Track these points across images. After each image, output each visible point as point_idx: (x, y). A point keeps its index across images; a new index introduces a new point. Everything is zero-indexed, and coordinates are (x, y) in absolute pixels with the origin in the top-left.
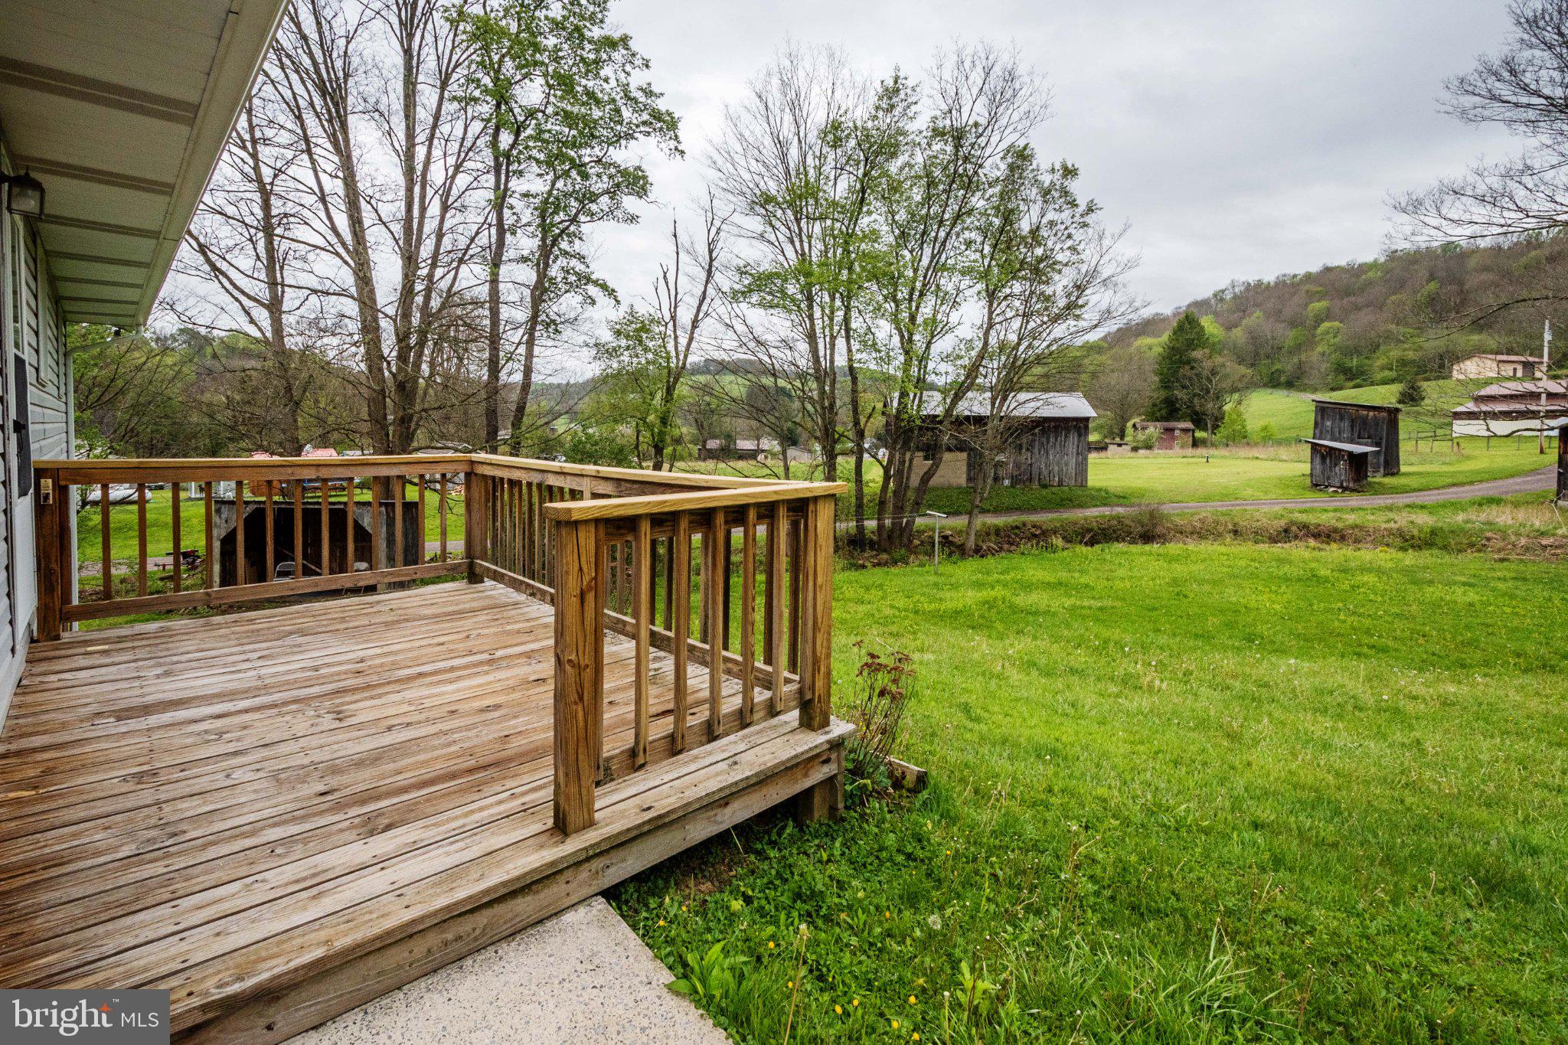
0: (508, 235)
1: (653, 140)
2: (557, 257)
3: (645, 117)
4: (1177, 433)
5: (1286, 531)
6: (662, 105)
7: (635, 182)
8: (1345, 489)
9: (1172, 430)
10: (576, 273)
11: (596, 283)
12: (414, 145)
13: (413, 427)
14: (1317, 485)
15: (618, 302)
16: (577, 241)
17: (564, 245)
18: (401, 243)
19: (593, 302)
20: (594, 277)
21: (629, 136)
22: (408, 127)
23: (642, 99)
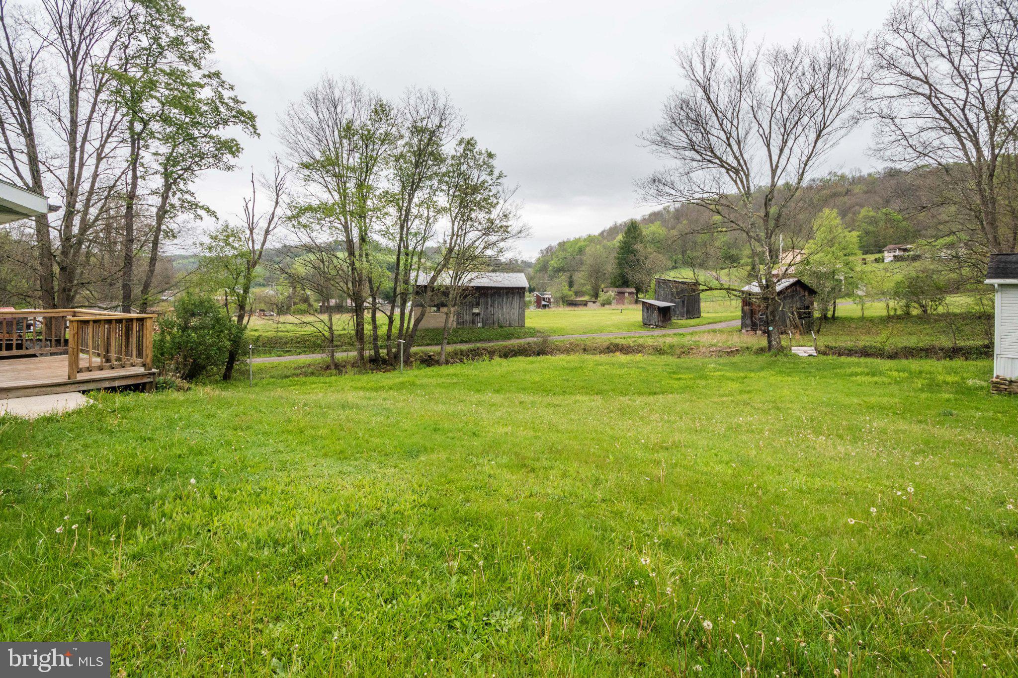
0: (139, 180)
1: (240, 126)
2: (174, 193)
3: (234, 113)
4: (627, 295)
5: (608, 348)
6: (245, 108)
7: (231, 147)
8: (657, 326)
9: (624, 293)
10: (188, 202)
11: (202, 207)
12: (76, 126)
13: (72, 294)
14: (646, 324)
15: (218, 219)
16: (189, 182)
17: (182, 186)
18: (66, 184)
19: (201, 219)
20: (200, 204)
21: (226, 122)
22: (72, 118)
23: (232, 104)
